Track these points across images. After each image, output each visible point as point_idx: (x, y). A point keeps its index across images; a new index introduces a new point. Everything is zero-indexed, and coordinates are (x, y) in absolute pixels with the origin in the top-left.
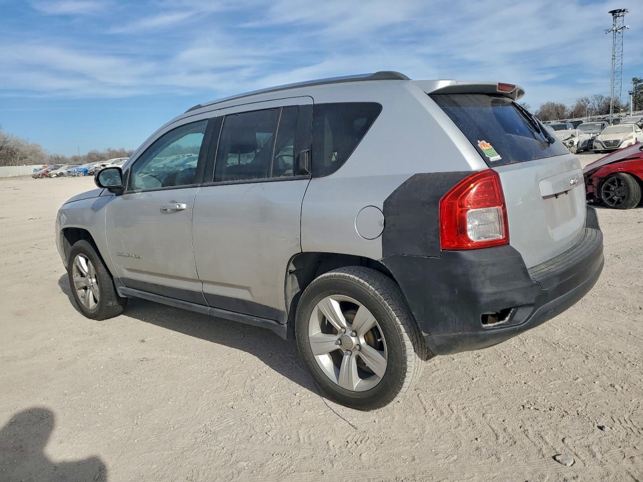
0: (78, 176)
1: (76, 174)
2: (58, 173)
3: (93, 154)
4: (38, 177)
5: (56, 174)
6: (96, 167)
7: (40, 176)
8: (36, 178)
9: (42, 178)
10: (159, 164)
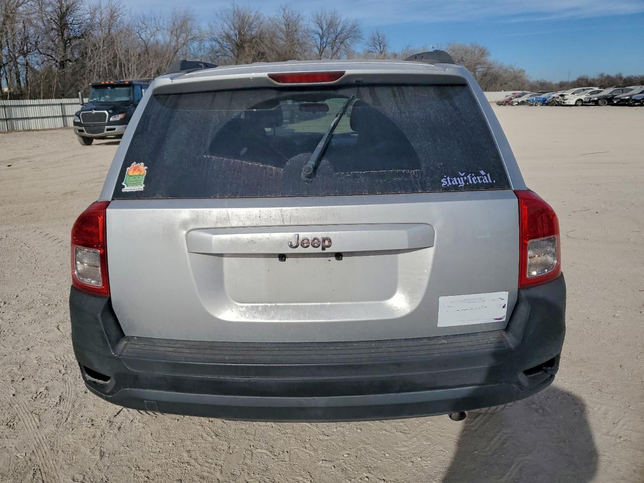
0: (536, 105)
1: (534, 103)
2: (520, 101)
3: (582, 80)
4: (502, 104)
5: (518, 102)
6: (554, 97)
7: (504, 103)
8: (500, 105)
9: (505, 105)
10: (625, 94)
